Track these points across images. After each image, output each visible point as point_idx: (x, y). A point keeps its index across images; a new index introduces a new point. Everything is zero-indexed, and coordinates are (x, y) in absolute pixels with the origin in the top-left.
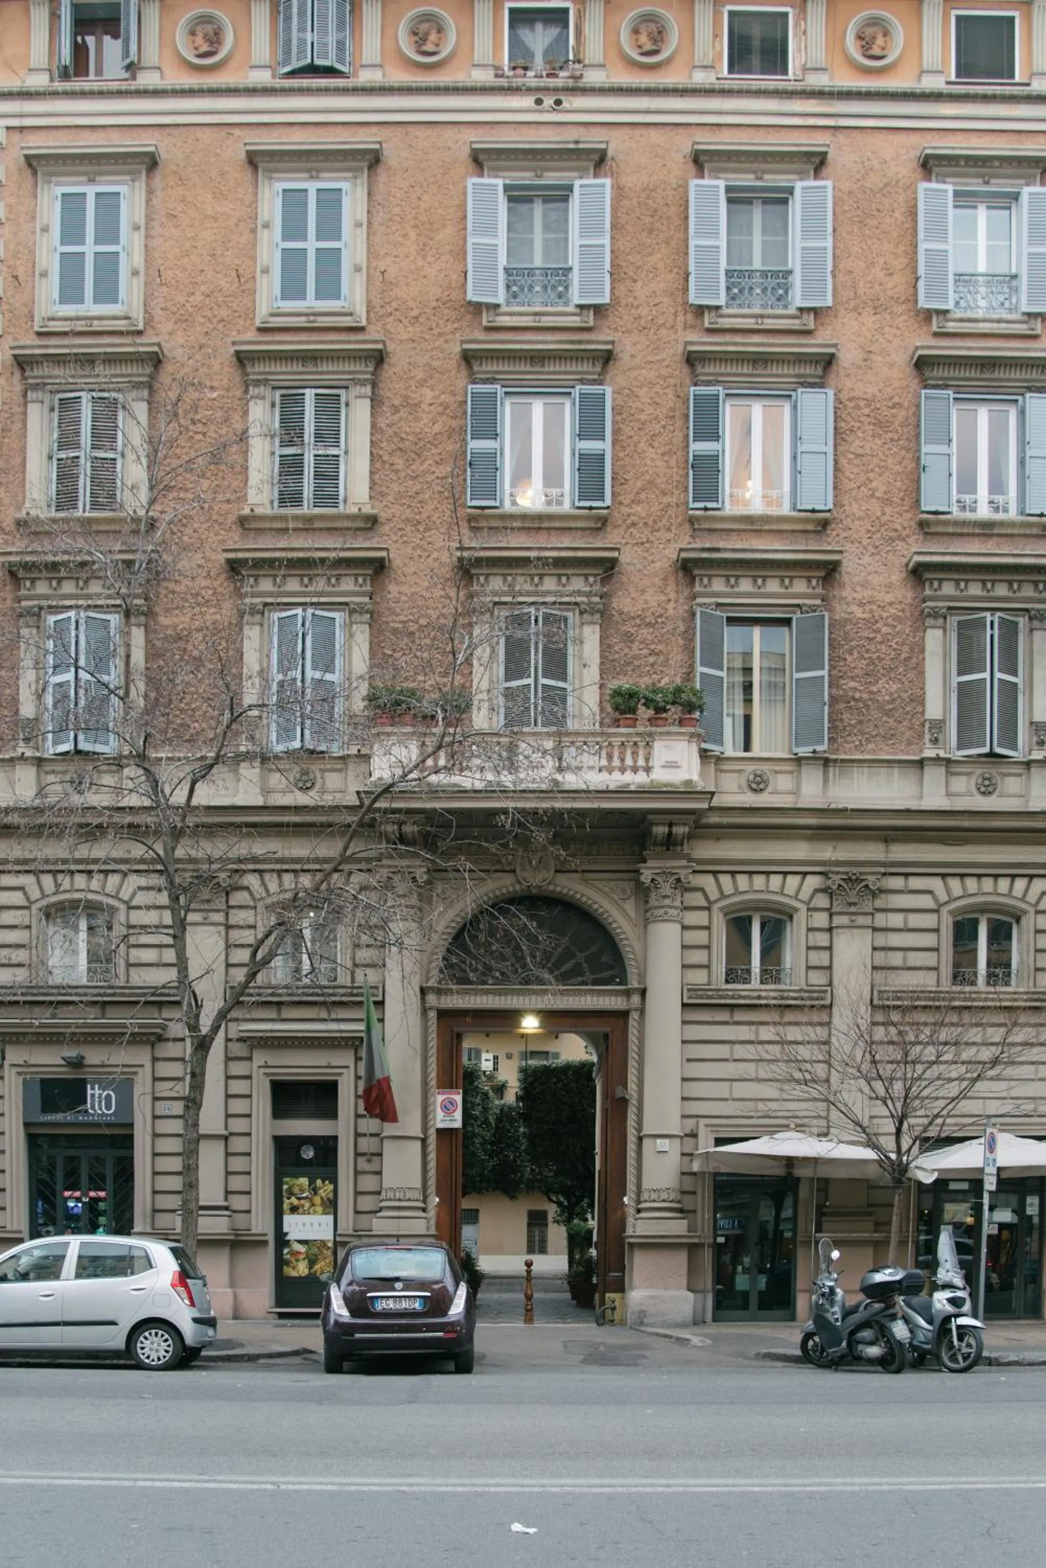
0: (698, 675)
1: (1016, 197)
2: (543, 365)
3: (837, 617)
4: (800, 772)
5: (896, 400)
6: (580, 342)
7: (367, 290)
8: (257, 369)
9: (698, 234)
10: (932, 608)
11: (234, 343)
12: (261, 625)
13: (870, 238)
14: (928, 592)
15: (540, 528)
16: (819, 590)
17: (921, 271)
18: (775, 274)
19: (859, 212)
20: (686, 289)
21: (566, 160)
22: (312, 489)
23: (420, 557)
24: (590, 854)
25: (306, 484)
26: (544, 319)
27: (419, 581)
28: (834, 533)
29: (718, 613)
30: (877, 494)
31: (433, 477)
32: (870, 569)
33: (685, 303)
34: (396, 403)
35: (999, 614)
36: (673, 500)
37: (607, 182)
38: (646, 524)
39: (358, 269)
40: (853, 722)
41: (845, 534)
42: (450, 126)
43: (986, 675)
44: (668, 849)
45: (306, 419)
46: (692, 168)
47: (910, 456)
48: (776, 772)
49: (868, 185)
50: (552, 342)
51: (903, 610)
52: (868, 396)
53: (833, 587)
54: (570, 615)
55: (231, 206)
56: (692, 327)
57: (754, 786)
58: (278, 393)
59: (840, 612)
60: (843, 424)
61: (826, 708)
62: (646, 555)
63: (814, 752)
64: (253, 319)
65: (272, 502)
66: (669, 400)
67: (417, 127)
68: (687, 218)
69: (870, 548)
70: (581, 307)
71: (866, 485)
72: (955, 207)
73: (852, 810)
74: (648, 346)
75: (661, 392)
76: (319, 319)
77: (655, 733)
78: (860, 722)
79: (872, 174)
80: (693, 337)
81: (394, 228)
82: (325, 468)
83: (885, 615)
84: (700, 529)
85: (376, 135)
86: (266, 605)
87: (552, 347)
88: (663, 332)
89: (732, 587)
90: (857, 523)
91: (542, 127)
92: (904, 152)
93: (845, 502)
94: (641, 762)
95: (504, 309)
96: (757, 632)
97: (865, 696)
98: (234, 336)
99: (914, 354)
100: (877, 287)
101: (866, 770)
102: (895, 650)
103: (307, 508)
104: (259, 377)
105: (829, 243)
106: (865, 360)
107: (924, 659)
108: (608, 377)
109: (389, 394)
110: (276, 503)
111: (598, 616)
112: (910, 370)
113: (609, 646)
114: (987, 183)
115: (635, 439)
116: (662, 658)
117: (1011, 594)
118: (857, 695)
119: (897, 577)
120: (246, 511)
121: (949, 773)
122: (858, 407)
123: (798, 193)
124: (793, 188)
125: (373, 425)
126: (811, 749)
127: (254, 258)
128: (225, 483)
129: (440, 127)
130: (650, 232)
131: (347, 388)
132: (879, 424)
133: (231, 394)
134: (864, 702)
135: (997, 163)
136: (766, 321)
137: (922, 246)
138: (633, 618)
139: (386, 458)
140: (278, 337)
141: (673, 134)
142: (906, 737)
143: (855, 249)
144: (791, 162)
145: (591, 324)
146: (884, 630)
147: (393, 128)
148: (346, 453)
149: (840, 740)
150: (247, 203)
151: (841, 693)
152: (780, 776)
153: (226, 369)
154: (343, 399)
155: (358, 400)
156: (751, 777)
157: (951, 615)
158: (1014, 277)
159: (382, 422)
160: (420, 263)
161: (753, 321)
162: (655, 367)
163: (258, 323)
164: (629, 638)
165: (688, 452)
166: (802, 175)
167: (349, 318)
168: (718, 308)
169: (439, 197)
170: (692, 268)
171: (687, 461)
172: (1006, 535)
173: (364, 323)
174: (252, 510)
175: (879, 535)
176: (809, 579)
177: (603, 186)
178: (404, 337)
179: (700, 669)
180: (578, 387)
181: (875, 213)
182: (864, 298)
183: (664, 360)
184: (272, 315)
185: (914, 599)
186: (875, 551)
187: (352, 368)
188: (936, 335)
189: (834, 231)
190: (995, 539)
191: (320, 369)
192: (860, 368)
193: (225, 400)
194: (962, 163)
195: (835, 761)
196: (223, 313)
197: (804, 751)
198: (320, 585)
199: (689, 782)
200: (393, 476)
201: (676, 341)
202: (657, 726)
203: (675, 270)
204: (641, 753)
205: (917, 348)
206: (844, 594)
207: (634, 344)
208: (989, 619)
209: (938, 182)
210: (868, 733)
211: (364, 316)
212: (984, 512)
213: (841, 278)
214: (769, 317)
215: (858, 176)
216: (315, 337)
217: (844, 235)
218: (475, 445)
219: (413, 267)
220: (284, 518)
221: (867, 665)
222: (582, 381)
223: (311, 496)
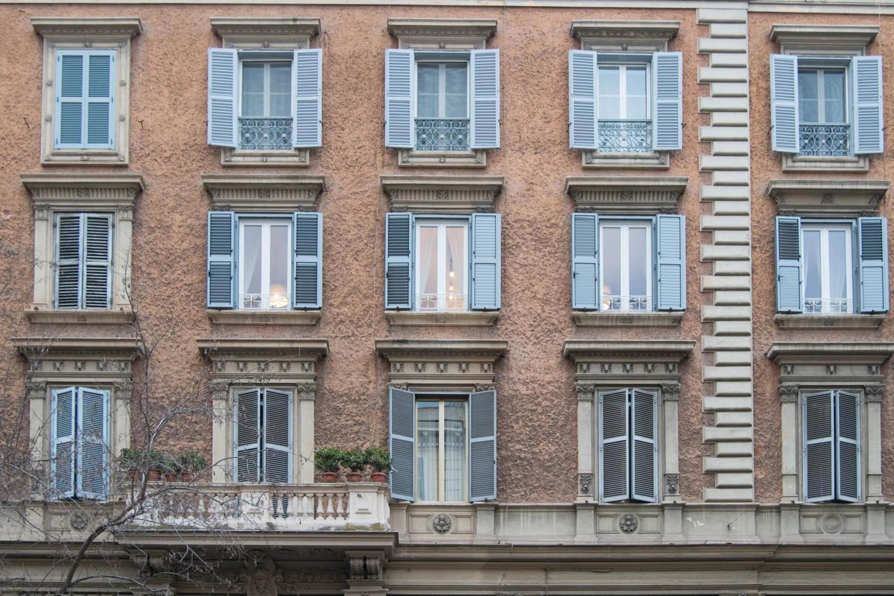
0: (391, 440)
1: (649, 60)
2: (269, 196)
3: (506, 394)
4: (476, 517)
5: (553, 221)
6: (297, 178)
7: (130, 137)
8: (41, 197)
9: (393, 92)
10: (582, 386)
11: (22, 176)
12: (44, 399)
13: (532, 93)
14: (579, 373)
15: (266, 325)
16: (491, 373)
17: (572, 119)
18: (456, 123)
19: (522, 73)
20: (383, 136)
21: (288, 34)
22: (85, 292)
23: (172, 347)
24: (306, 581)
25: (80, 289)
26: (270, 159)
27: (171, 366)
28: (504, 327)
29: (409, 392)
30: (538, 296)
31: (181, 284)
32: (531, 355)
33: (383, 146)
34: (153, 225)
35: (635, 389)
36: (373, 302)
37: (320, 51)
38: (351, 321)
39: (122, 119)
40: (519, 476)
41: (512, 328)
42: (196, 7)
43: (626, 438)
44: (366, 578)
45: (81, 238)
46: (388, 41)
47: (564, 265)
48: (457, 517)
49: (530, 52)
50: (275, 178)
51: (559, 388)
52: (530, 218)
53: (503, 370)
54: (290, 393)
55: (22, 68)
56: (389, 165)
57: (439, 528)
58: (59, 216)
59: (508, 390)
60: (510, 241)
61: (495, 466)
62: (351, 346)
63: (486, 500)
64: (38, 158)
65: (54, 302)
66: (370, 223)
67: (170, 8)
68: (383, 79)
69: (532, 338)
70: (299, 150)
71: (529, 289)
72: (600, 68)
73: (515, 546)
74: (353, 181)
75: (364, 217)
76: (91, 158)
77: (350, 486)
78: (525, 477)
79: (533, 43)
80: (388, 173)
81: (151, 87)
82: (95, 276)
83: (544, 391)
84: (394, 325)
85: (137, 13)
86: (48, 383)
87: (274, 181)
88: (365, 169)
89: (420, 371)
90: (522, 319)
91: (269, 7)
92: (558, 26)
93: (513, 302)
94: (340, 510)
95: (239, 151)
96: (442, 405)
97: (529, 456)
98: (24, 170)
99: (566, 185)
100: (537, 131)
101: (530, 514)
102: (552, 419)
103: (81, 308)
104: (42, 204)
105: (497, 98)
106: (528, 190)
107: (576, 426)
108: (321, 205)
109: (146, 218)
110: (57, 303)
111: (313, 394)
112: (564, 197)
113: (322, 418)
114: (625, 49)
115: (343, 254)
116: (364, 428)
117: (646, 373)
118: (522, 456)
119: (554, 361)
120: (32, 309)
121: (598, 516)
122: (522, 227)
123: (472, 58)
124: (470, 54)
125: (134, 242)
126: (483, 498)
127: (39, 109)
128: (17, 286)
129: (188, 7)
130: (355, 90)
131: (113, 213)
132: (539, 240)
133: (21, 217)
134: (528, 461)
135: (632, 34)
136: (447, 160)
137: (572, 99)
138: (341, 396)
139: (144, 269)
140: (59, 172)
141: (373, 13)
142: (563, 487)
143: (520, 102)
144: (467, 35)
145: (308, 163)
146: (544, 403)
147: (151, 8)
148: (112, 264)
149: (509, 491)
150: (35, 67)
151: (509, 453)
152: (461, 520)
153: (17, 197)
154: (110, 222)
155: (122, 223)
156: (437, 521)
157: (598, 390)
158: (649, 123)
159: (141, 240)
160: (172, 115)
161: (437, 160)
162: (359, 197)
163: (42, 161)
164: (338, 412)
165: (385, 264)
166: (477, 45)
167: (115, 158)
168: (409, 150)
169: (188, 62)
170: (387, 119)
171: (384, 271)
172: (643, 327)
173: (127, 162)
174: (36, 308)
175: (540, 328)
176: (482, 364)
177: (316, 54)
178: (159, 173)
179: (392, 436)
180: (296, 213)
181: (536, 74)
182: (527, 141)
183: (366, 191)
184: (54, 155)
185: (568, 378)
186: (536, 341)
187: (117, 197)
188: (585, 169)
189: (503, 88)
190: (634, 330)
191: (91, 198)
192: (524, 196)
193: (17, 221)
194: (605, 34)
195: (505, 507)
196: (15, 153)
197: (478, 500)
198: (91, 368)
199: (377, 525)
200: (150, 283)
201: (376, 176)
202: (352, 481)
203: (376, 120)
204: (340, 502)
205: (568, 180)
206: (511, 375)
207: (342, 179)
208: (627, 393)
209: (585, 49)
210: (531, 485)
211: (127, 156)
212: (625, 309)
213: (508, 125)
214: (450, 156)
215: (522, 46)
216: (88, 173)
217: (511, 91)
218: (213, 259)
219: (167, 118)
220: (64, 315)
221: (530, 431)
222: (299, 208)
223: (84, 298)
